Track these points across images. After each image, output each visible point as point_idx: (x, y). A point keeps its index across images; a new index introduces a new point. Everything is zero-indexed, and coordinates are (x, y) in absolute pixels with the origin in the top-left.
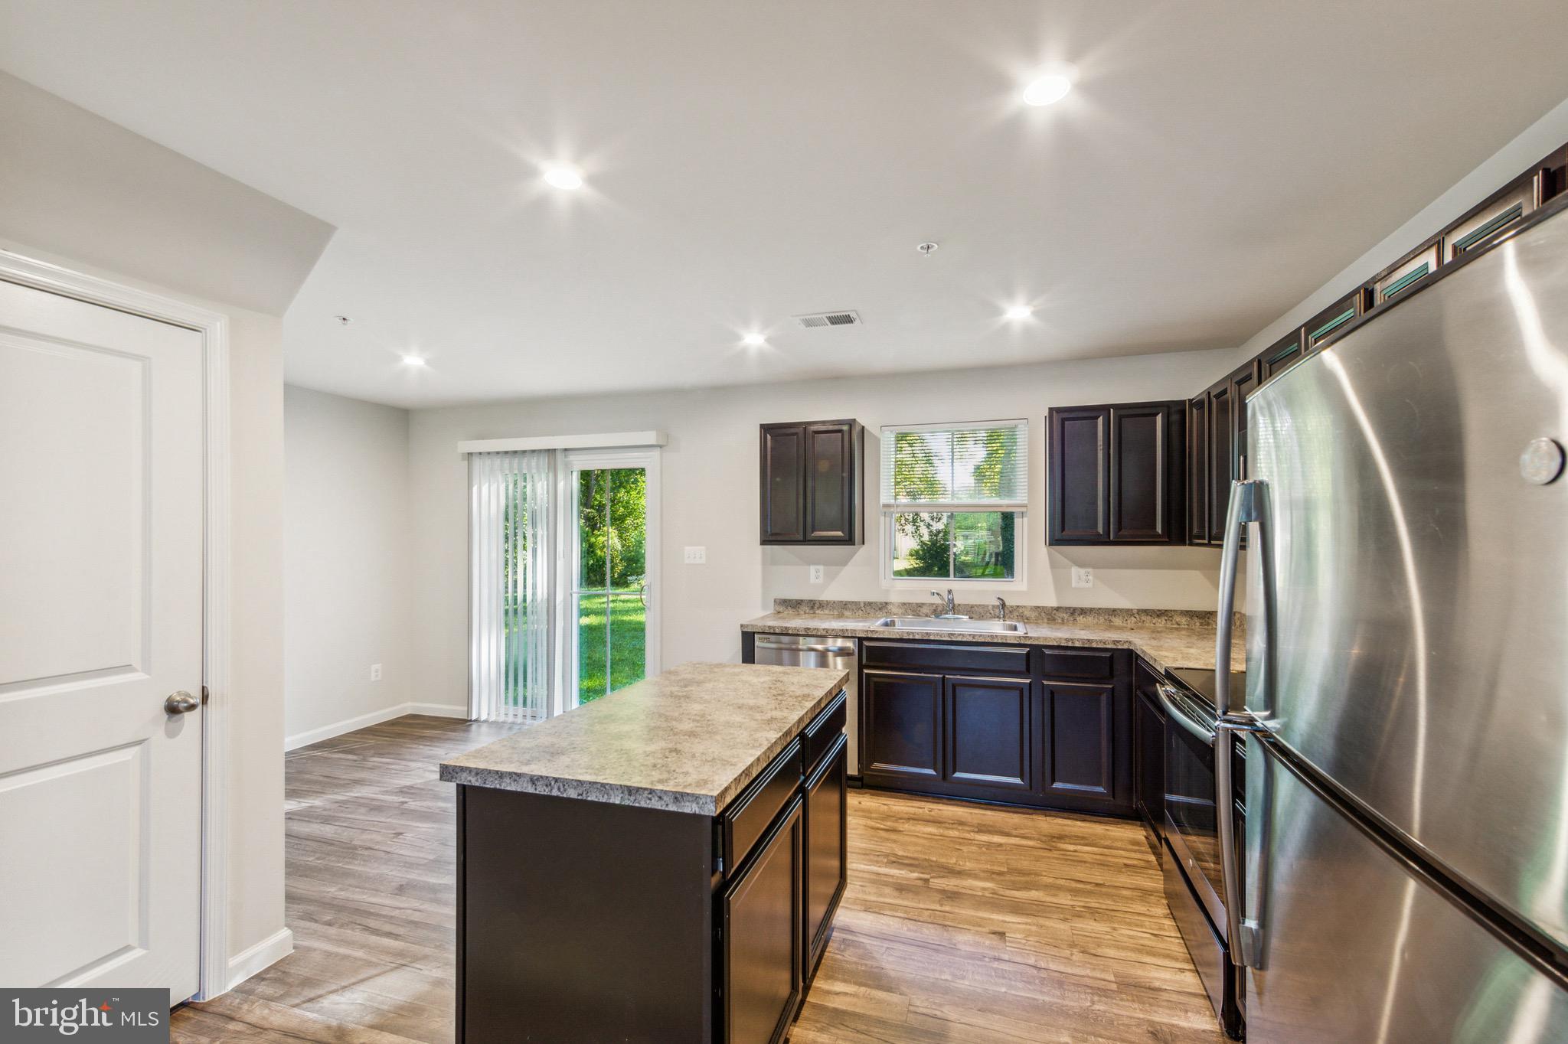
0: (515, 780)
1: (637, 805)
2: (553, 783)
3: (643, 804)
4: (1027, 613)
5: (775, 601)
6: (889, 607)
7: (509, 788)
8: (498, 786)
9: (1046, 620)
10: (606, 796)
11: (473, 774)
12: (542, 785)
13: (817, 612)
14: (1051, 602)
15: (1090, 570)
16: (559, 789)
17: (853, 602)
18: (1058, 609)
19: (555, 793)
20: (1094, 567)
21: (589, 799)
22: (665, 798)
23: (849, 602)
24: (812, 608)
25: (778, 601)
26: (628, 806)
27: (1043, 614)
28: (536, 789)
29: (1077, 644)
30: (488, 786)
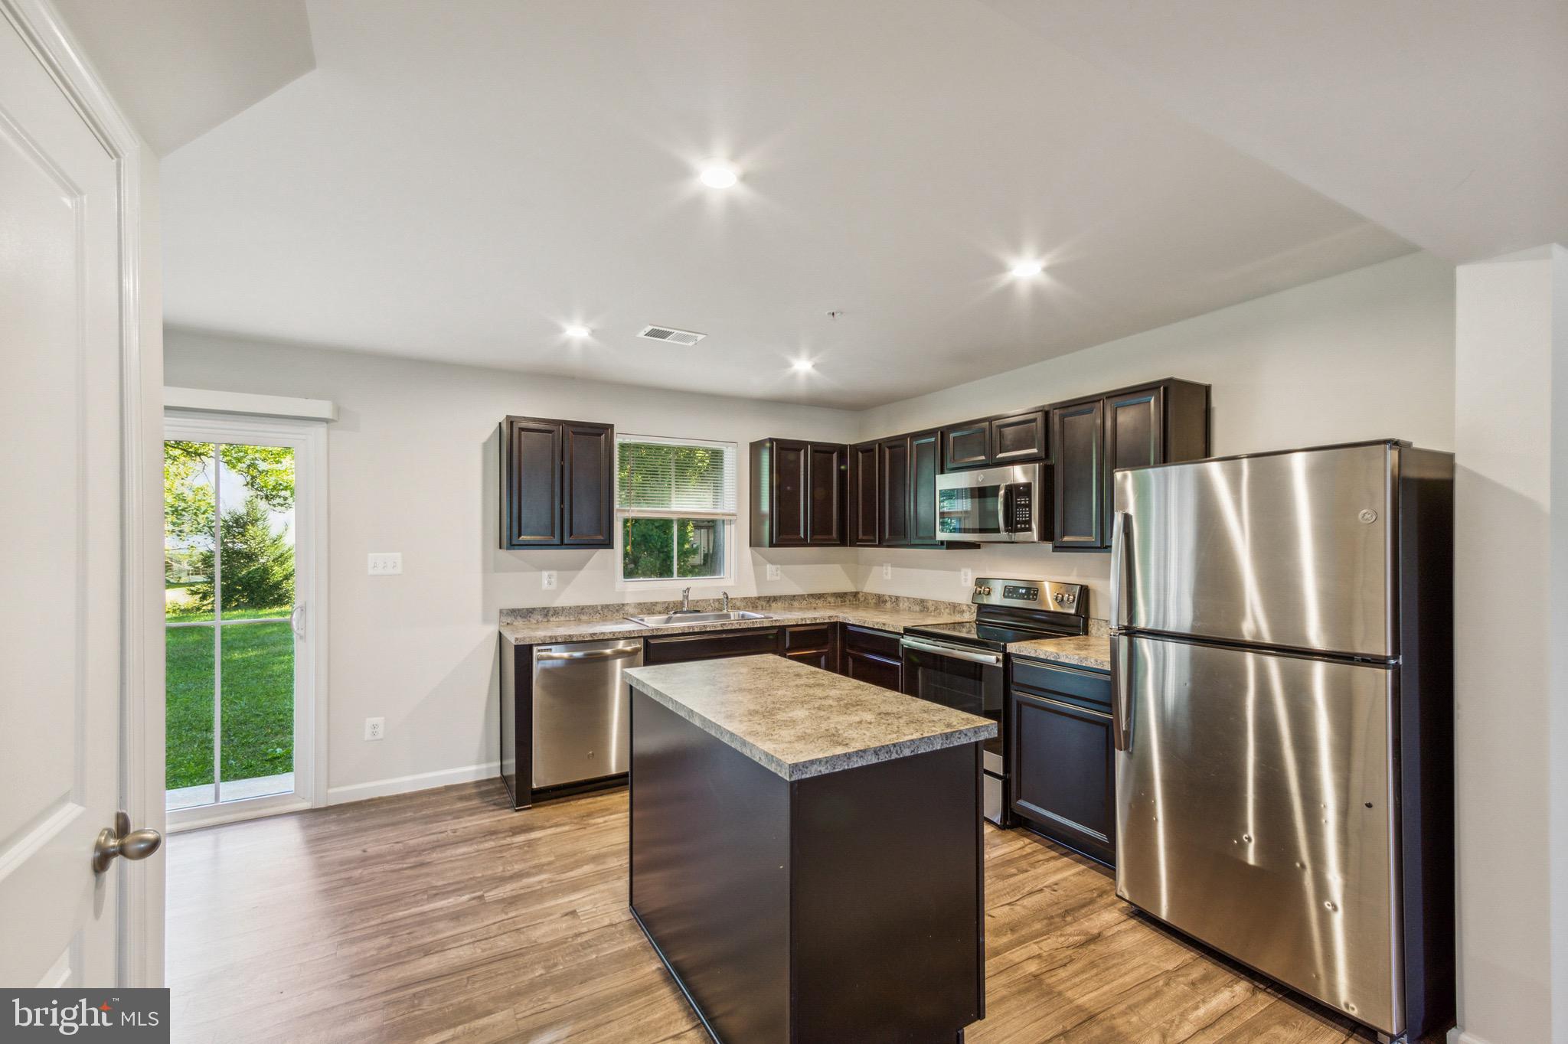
0: (862, 757)
1: (952, 745)
2: (892, 749)
3: (956, 744)
4: (738, 604)
5: (501, 612)
6: (626, 608)
7: (856, 766)
8: (846, 767)
9: (751, 608)
10: (931, 746)
11: (823, 763)
12: (884, 753)
13: (551, 619)
14: (753, 593)
15: (779, 566)
16: (897, 753)
17: (590, 606)
18: (759, 598)
19: (894, 756)
20: (781, 564)
21: (919, 752)
22: (969, 734)
23: (586, 606)
24: (546, 615)
25: (505, 612)
26: (947, 748)
27: (749, 604)
28: (878, 759)
29: (808, 622)
30: (837, 770)
